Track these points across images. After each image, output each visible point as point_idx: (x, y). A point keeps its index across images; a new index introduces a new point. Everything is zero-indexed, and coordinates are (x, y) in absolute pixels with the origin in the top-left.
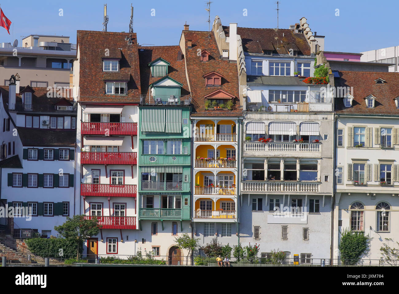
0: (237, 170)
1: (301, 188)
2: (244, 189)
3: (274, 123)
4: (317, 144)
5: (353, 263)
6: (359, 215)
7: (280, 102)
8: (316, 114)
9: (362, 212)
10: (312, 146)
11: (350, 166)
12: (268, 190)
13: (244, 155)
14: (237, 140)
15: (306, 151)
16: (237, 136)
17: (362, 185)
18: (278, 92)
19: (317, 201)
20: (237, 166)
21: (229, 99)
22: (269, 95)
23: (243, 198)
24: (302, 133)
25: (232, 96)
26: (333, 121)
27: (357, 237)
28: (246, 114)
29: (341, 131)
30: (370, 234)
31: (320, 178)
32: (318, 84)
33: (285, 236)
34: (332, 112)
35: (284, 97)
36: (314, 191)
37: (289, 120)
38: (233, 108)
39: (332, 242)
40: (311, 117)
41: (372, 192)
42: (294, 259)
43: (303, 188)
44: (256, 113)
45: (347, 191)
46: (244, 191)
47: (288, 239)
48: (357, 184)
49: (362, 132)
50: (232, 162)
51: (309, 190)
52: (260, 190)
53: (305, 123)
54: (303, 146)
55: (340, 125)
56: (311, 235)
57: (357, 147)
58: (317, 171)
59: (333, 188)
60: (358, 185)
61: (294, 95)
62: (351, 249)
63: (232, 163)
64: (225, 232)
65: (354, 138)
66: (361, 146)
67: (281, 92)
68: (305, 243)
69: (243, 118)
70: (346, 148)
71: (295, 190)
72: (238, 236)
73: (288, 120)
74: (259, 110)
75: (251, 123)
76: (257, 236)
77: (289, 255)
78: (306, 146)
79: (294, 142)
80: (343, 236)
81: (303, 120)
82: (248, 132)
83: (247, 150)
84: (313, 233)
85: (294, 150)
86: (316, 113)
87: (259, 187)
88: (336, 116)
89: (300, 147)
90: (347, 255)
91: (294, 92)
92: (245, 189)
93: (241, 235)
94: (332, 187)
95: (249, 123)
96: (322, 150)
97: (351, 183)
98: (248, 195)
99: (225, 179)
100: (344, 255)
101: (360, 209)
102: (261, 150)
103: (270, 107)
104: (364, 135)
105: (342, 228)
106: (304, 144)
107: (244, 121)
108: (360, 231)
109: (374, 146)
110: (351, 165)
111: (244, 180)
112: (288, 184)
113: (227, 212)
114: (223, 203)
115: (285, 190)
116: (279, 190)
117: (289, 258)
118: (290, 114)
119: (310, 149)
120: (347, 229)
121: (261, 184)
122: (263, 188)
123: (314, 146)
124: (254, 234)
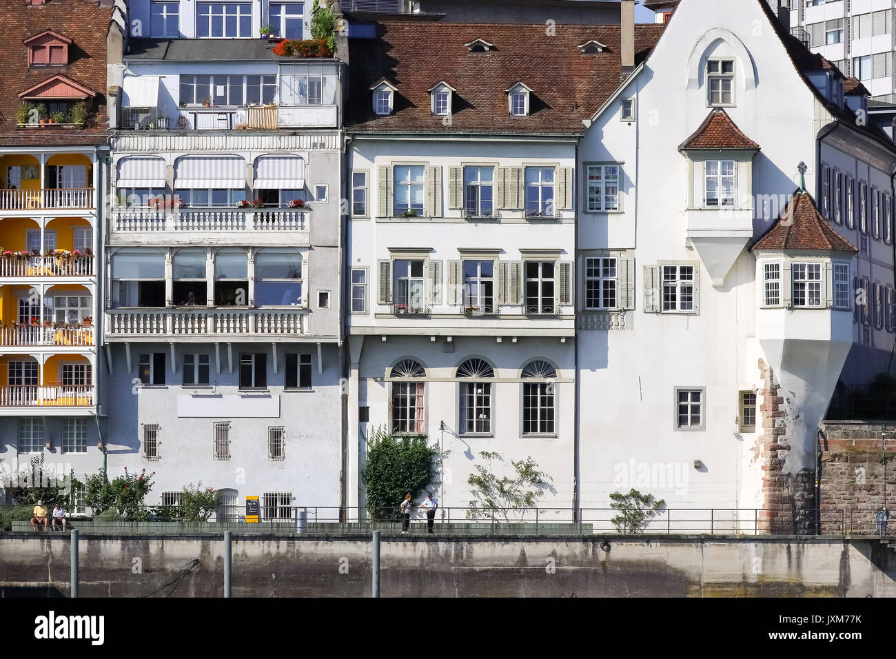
0: (96, 281)
1: (260, 325)
2: (113, 330)
3: (188, 158)
4: (300, 211)
5: (397, 517)
6: (413, 391)
7: (209, 104)
8: (295, 134)
9: (422, 385)
10: (285, 216)
11: (384, 266)
12: (174, 332)
13: (112, 243)
14: (95, 205)
15: (270, 228)
16: (95, 193)
17: (418, 315)
18: (204, 79)
19: (306, 358)
20: (95, 272)
21: (80, 100)
22: (182, 87)
23: (111, 352)
24: (260, 185)
25: (89, 92)
26: (339, 150)
27: (408, 449)
28: (118, 137)
29: (361, 177)
30: (440, 442)
31: (306, 298)
32: (307, 57)
33: (222, 451)
34: (337, 128)
35: (220, 91)
36: (292, 331)
37: (227, 151)
38: (89, 122)
39: (343, 463)
40: (283, 143)
41: (442, 333)
42: (248, 507)
43: (263, 325)
44: (144, 135)
45: (377, 332)
46: (114, 335)
47: (230, 457)
48: (402, 312)
49: (417, 177)
50: (84, 261)
51: (279, 331)
52: (155, 331)
53: (268, 158)
54: (262, 216)
55: (359, 162)
56: (288, 446)
57: (401, 217)
58: (299, 280)
59: (341, 323)
60: (407, 316)
61: (245, 86)
62: (390, 481)
63: (84, 264)
64: (72, 442)
65: (394, 195)
66: (414, 215)
67: (212, 79)
68: (273, 465)
69: (107, 148)
70: (373, 220)
71: (244, 331)
72: (104, 449)
73: (223, 151)
74: (152, 125)
75: (131, 159)
76: (151, 451)
77: (235, 497)
78: (271, 217)
79: (240, 207)
80: (371, 447)
81: (262, 150)
82: (121, 184)
83: (119, 228)
84: (295, 440)
85: (241, 228)
86: (295, 131)
87: (151, 324)
88: (346, 138)
89: (255, 220)
90: (382, 495)
91: (245, 79)
92: (116, 331)
93: (110, 447)
94: (339, 321)
95: (125, 159)
96: (311, 225)
97: (387, 309)
98: (123, 344)
99: (71, 305)
100: (374, 497)
101: (414, 376)
102: (155, 229)
103: (182, 118)
104: (420, 187)
105: (369, 425)
106: (265, 211)
107: (111, 155)
108: (415, 433)
109: (447, 213)
110: (388, 264)
111: (113, 307)
112: (225, 316)
113: (76, 390)
114: (65, 368)
115: (219, 331)
116: (203, 331)
117: (234, 507)
118: (230, 136)
119: (282, 223)
120: (383, 429)
121: (155, 316)
122: (161, 326)
123: (290, 216)
124: (142, 445)
